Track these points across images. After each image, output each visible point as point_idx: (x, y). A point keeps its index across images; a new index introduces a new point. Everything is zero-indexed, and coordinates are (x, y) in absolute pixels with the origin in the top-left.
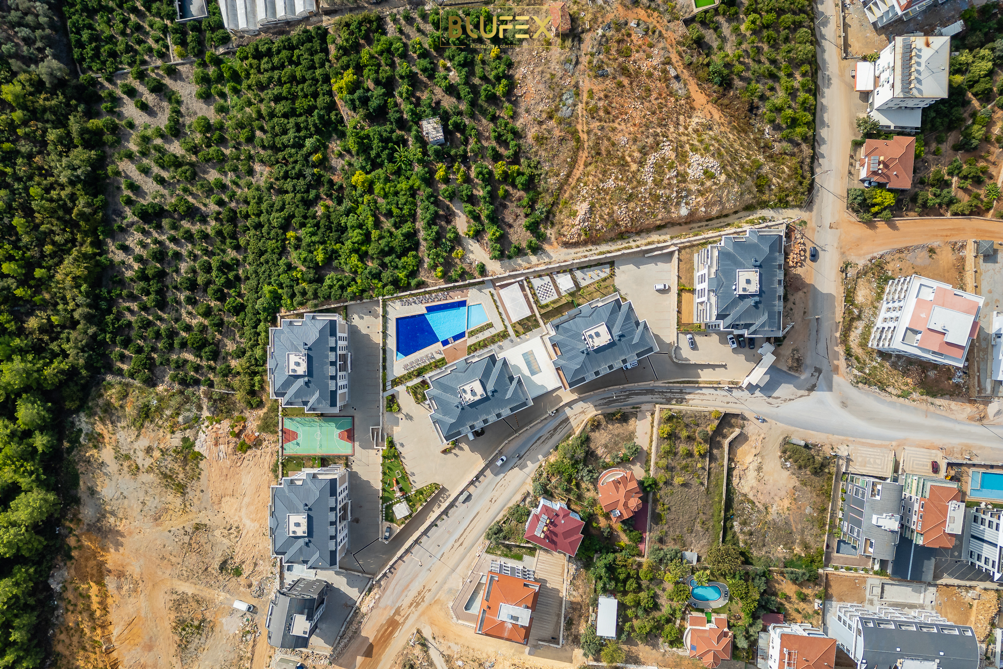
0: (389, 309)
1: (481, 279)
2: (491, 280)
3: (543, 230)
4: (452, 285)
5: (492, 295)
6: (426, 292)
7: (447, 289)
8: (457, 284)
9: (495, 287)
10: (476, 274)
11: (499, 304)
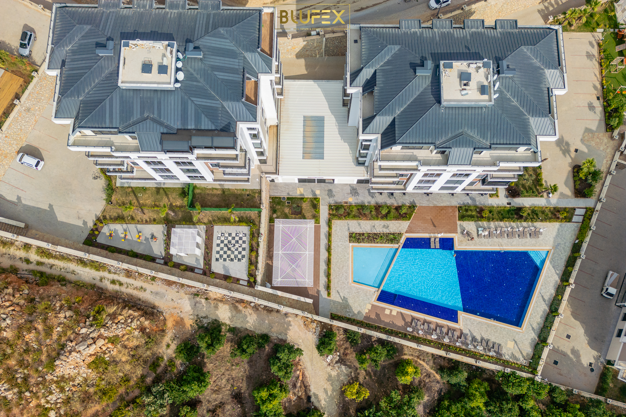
0: (528, 350)
1: (336, 323)
2: (317, 314)
3: (178, 362)
4: (392, 339)
5: (328, 287)
6: (447, 348)
7: (405, 336)
8: (383, 336)
9: (316, 299)
10: (339, 337)
11: (323, 267)
